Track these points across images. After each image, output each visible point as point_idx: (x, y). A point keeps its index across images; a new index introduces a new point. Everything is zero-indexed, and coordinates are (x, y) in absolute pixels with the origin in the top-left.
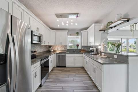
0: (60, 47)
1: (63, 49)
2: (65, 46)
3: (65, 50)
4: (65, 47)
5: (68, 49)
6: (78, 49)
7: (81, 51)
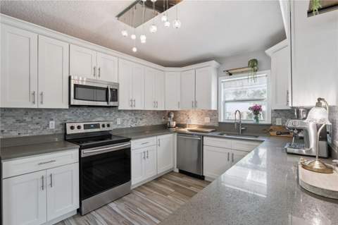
1: (207, 121)
2: (211, 113)
3: (211, 124)
4: (211, 116)
5: (222, 120)
6: (260, 122)
7: (271, 130)
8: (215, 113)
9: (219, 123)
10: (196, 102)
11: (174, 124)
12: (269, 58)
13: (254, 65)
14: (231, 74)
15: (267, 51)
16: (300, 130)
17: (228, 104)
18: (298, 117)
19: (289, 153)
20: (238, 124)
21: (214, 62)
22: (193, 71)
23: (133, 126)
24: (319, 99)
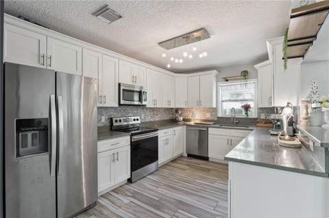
0: (200, 111)
1: (208, 116)
2: (211, 110)
4: (211, 112)
5: (220, 115)
6: (249, 117)
7: (258, 122)
8: (215, 110)
9: (218, 118)
10: (200, 102)
11: (181, 118)
12: (256, 71)
13: (245, 75)
14: (227, 80)
15: (255, 66)
16: (278, 120)
17: (224, 103)
18: (277, 113)
19: (272, 135)
20: (234, 119)
21: (215, 71)
22: (198, 77)
23: (152, 120)
24: (288, 103)
